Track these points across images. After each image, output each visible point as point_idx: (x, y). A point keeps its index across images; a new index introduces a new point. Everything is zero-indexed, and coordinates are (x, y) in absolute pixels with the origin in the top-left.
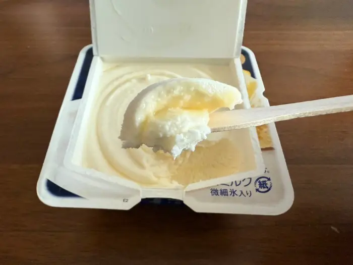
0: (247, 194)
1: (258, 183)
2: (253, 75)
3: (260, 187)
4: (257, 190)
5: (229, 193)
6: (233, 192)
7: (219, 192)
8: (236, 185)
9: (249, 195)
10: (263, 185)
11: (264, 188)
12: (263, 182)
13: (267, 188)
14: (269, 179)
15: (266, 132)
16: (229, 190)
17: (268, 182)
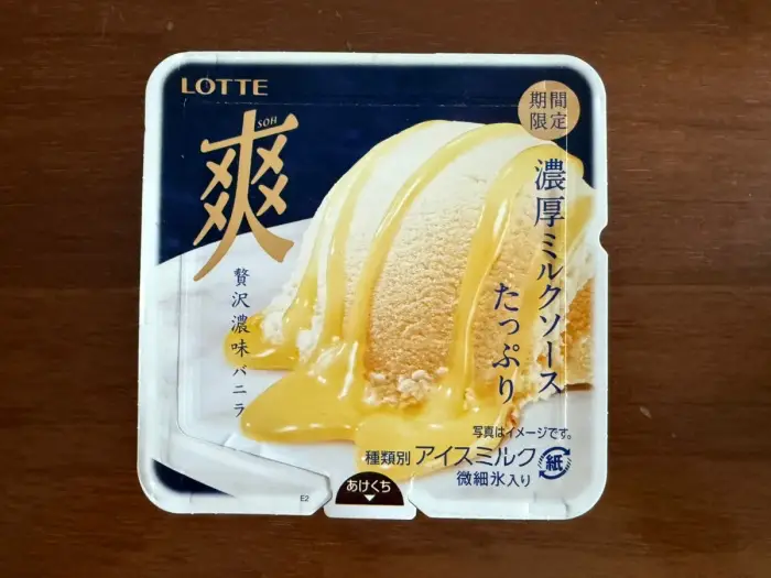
0: (523, 481)
1: (545, 460)
2: (588, 177)
3: (549, 467)
4: (542, 473)
5: (490, 480)
6: (498, 478)
7: (473, 477)
8: (506, 464)
9: (526, 483)
10: (553, 463)
11: (555, 469)
12: (556, 457)
13: (561, 469)
14: (567, 452)
15: (584, 345)
16: (490, 474)
17: (564, 459)
